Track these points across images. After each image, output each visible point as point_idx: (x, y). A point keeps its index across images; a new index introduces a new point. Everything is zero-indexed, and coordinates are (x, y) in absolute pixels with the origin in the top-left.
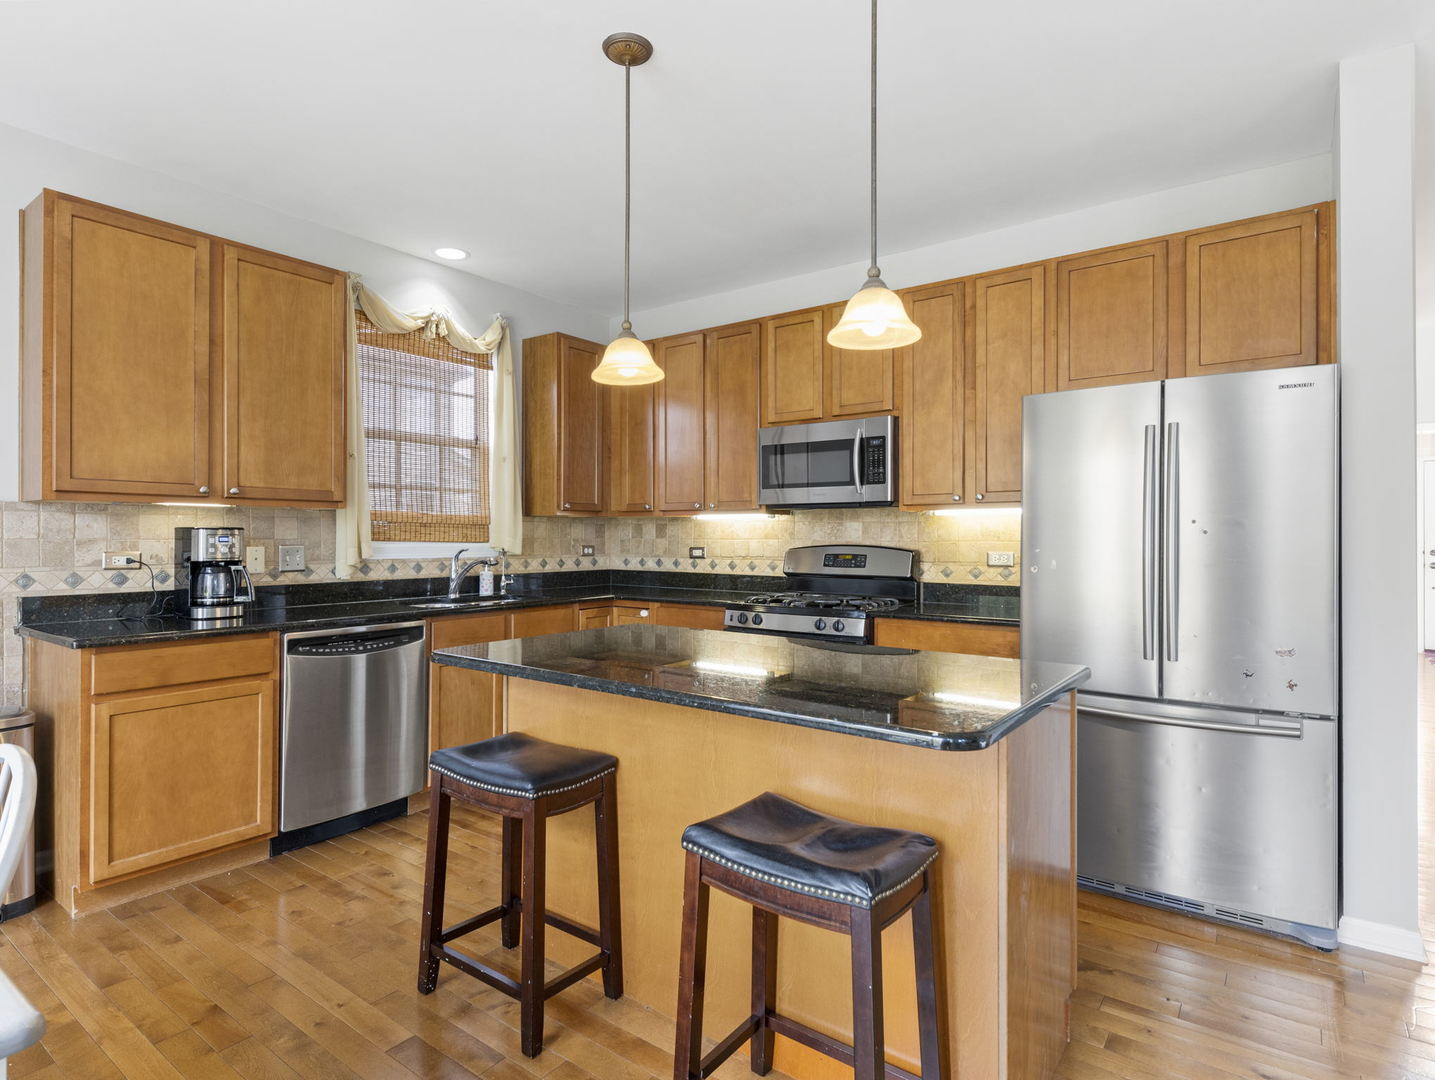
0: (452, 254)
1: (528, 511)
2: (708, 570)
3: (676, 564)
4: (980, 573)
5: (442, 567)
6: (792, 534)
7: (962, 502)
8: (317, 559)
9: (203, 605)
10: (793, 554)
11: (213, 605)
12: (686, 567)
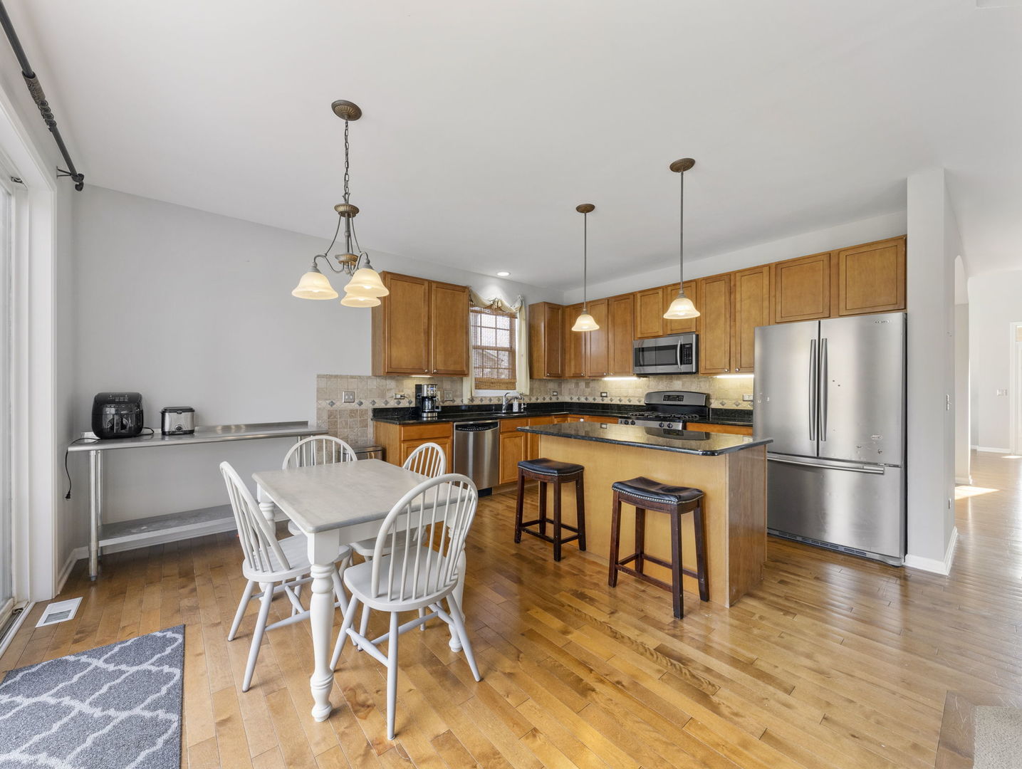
0: (504, 274)
1: (531, 377)
2: (609, 402)
3: (594, 399)
4: (739, 404)
5: (499, 400)
6: (648, 386)
7: (729, 371)
8: (456, 396)
9: (425, 412)
10: (649, 395)
11: (428, 412)
12: (599, 401)
